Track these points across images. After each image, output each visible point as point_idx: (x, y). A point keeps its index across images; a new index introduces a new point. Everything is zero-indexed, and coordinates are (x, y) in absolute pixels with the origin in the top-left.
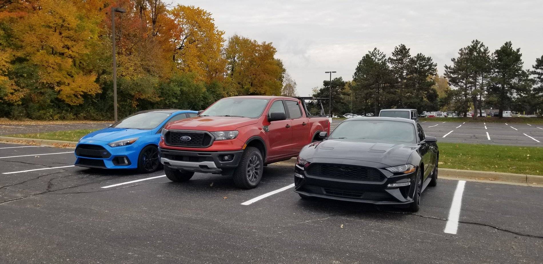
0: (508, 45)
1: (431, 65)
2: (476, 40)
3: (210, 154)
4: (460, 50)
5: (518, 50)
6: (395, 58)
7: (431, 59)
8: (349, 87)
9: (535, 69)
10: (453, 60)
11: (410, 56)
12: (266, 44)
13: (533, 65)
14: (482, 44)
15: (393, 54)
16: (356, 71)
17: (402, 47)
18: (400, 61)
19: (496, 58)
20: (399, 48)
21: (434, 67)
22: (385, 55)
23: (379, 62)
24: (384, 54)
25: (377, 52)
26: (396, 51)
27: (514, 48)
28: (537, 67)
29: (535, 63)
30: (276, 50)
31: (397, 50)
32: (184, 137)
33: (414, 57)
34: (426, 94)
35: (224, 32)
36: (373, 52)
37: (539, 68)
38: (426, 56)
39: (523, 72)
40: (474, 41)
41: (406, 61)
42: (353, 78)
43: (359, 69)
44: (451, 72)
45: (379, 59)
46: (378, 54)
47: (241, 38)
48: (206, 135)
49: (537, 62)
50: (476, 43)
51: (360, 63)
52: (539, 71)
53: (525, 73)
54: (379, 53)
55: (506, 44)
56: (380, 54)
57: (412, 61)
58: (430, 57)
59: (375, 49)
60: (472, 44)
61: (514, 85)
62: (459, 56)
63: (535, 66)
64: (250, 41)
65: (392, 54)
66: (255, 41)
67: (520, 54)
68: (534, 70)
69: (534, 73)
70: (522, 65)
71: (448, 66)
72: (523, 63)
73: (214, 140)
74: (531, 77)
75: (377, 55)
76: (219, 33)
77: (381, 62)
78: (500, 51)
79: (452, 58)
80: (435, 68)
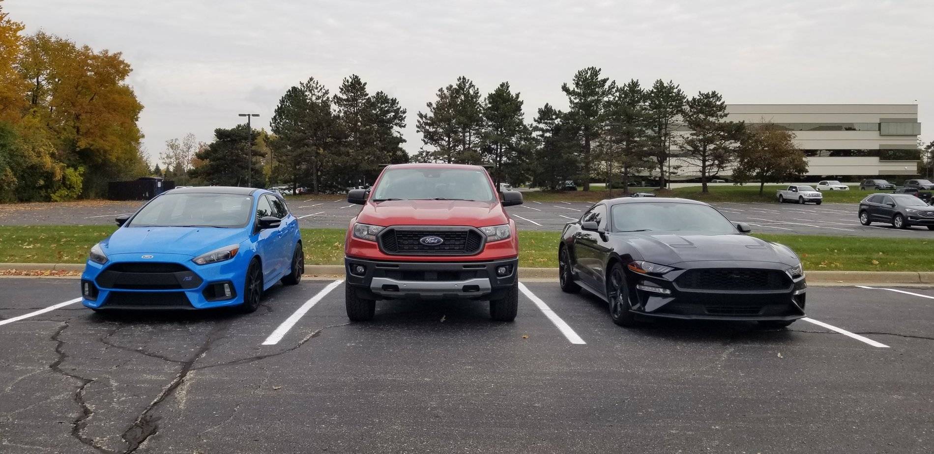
0: (504, 87)
1: (397, 111)
2: (463, 77)
3: (484, 266)
4: (439, 91)
5: (518, 95)
6: (345, 97)
7: (397, 102)
8: (265, 141)
9: (537, 123)
10: (430, 105)
11: (368, 94)
12: (110, 54)
13: (534, 118)
14: (471, 83)
15: (342, 89)
16: (275, 114)
17: (354, 79)
18: (352, 102)
19: (490, 106)
20: (350, 80)
21: (402, 115)
22: (328, 91)
23: (318, 101)
24: (326, 88)
25: (314, 85)
26: (345, 85)
27: (513, 92)
28: (539, 121)
29: (537, 116)
30: (130, 68)
31: (346, 83)
32: (430, 240)
33: (372, 97)
34: (390, 157)
35: (23, 25)
36: (307, 84)
37: (541, 122)
38: (390, 97)
39: (525, 127)
40: (460, 78)
41: (361, 101)
42: (271, 126)
43: (280, 111)
44: (426, 124)
45: (318, 96)
46: (317, 88)
47: (53, 40)
48: (472, 232)
49: (539, 113)
50: (463, 81)
51: (282, 101)
52: (542, 126)
53: (528, 129)
54: (318, 86)
55: (502, 85)
56: (319, 88)
57: (370, 104)
58: (395, 98)
59: (311, 79)
60: (458, 83)
61: (515, 145)
62: (439, 99)
63: (536, 119)
64: (73, 47)
65: (340, 90)
66: (87, 48)
67: (521, 101)
68: (535, 124)
69: (536, 129)
70: (523, 117)
71: (424, 114)
72: (524, 114)
73: (486, 241)
74: (534, 134)
75: (316, 90)
76: (12, 27)
77: (320, 101)
78: (494, 94)
79: (428, 102)
80: (403, 117)
